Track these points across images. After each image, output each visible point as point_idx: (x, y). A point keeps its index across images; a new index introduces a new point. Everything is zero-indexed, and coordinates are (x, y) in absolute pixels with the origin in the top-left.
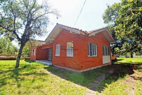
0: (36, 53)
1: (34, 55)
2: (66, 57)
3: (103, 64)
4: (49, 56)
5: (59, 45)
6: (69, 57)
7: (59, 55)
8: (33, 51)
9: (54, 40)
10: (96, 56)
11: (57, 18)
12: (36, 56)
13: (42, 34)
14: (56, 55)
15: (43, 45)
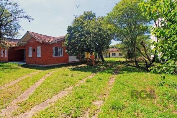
0: (8, 54)
1: (6, 56)
2: (37, 57)
3: (69, 62)
4: (24, 58)
5: (31, 48)
6: (38, 57)
7: (31, 56)
8: (4, 52)
9: (26, 43)
10: (62, 56)
11: (29, 21)
12: (8, 57)
13: (13, 36)
14: (29, 56)
15: (15, 46)
